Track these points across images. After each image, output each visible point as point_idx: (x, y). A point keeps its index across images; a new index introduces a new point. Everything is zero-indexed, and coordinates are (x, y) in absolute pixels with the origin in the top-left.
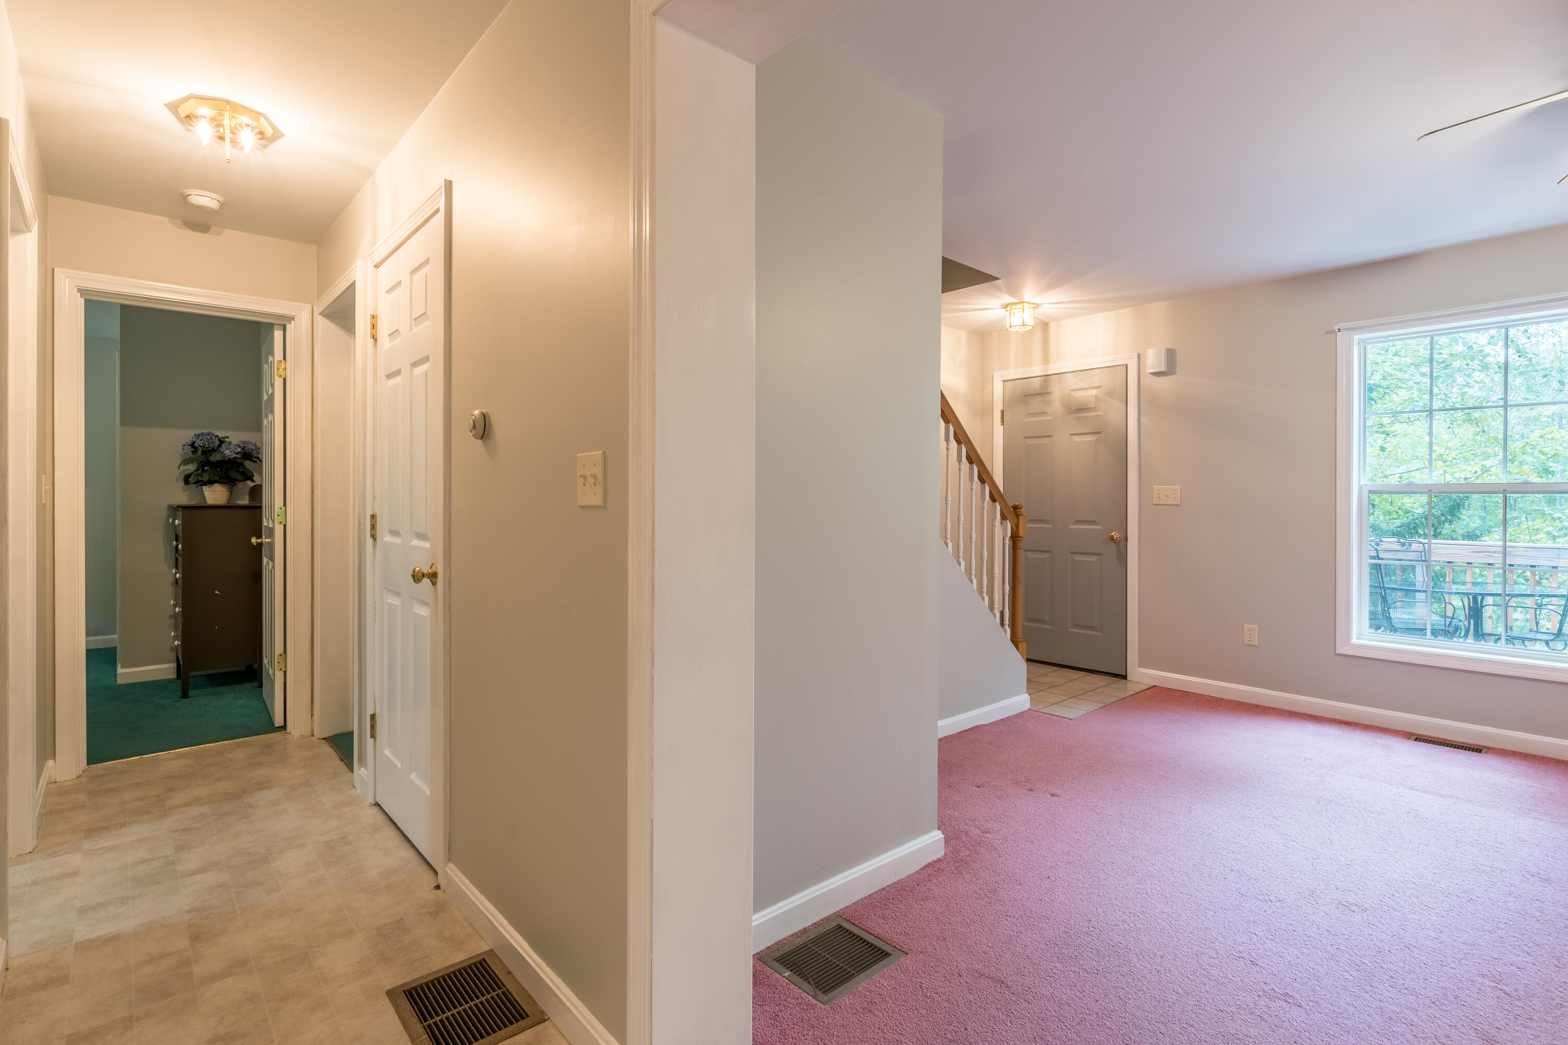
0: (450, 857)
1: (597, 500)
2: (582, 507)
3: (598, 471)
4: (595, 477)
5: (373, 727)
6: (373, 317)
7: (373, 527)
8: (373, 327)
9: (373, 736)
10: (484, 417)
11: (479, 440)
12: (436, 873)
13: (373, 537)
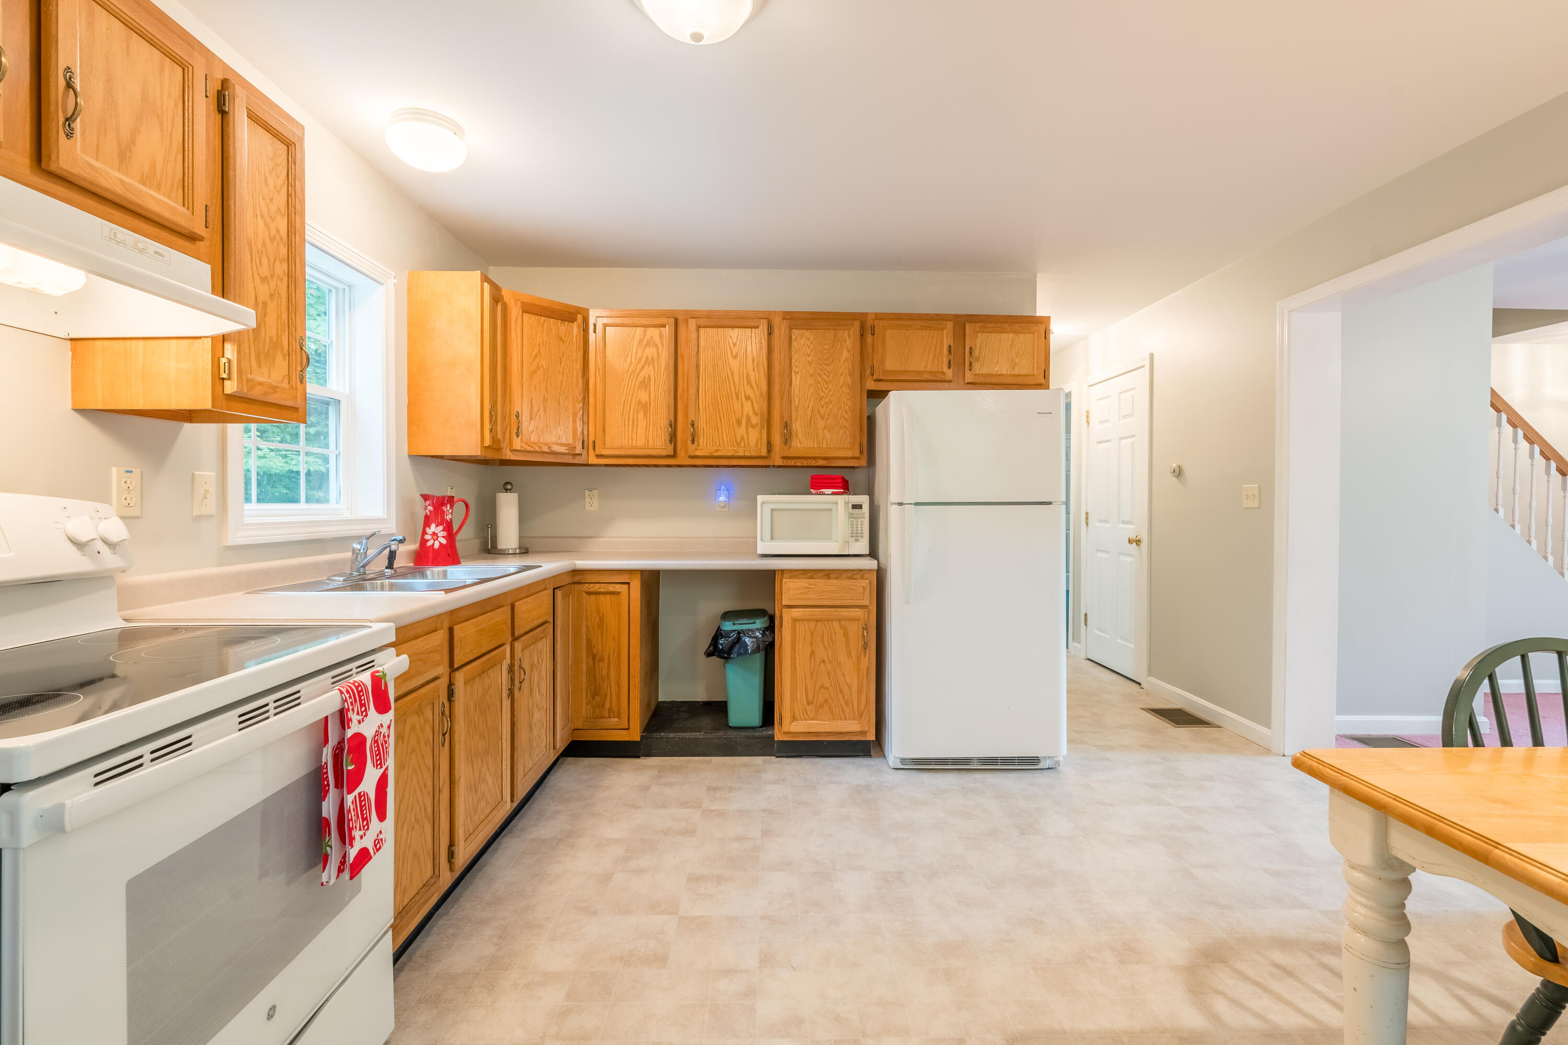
0: (1150, 673)
1: (1256, 505)
2: (1245, 508)
3: (1256, 492)
4: (1254, 495)
5: (1086, 620)
6: (1088, 412)
7: (1087, 518)
8: (1088, 417)
9: (1086, 624)
10: (1179, 467)
11: (1175, 478)
12: (1140, 684)
13: (1087, 524)
